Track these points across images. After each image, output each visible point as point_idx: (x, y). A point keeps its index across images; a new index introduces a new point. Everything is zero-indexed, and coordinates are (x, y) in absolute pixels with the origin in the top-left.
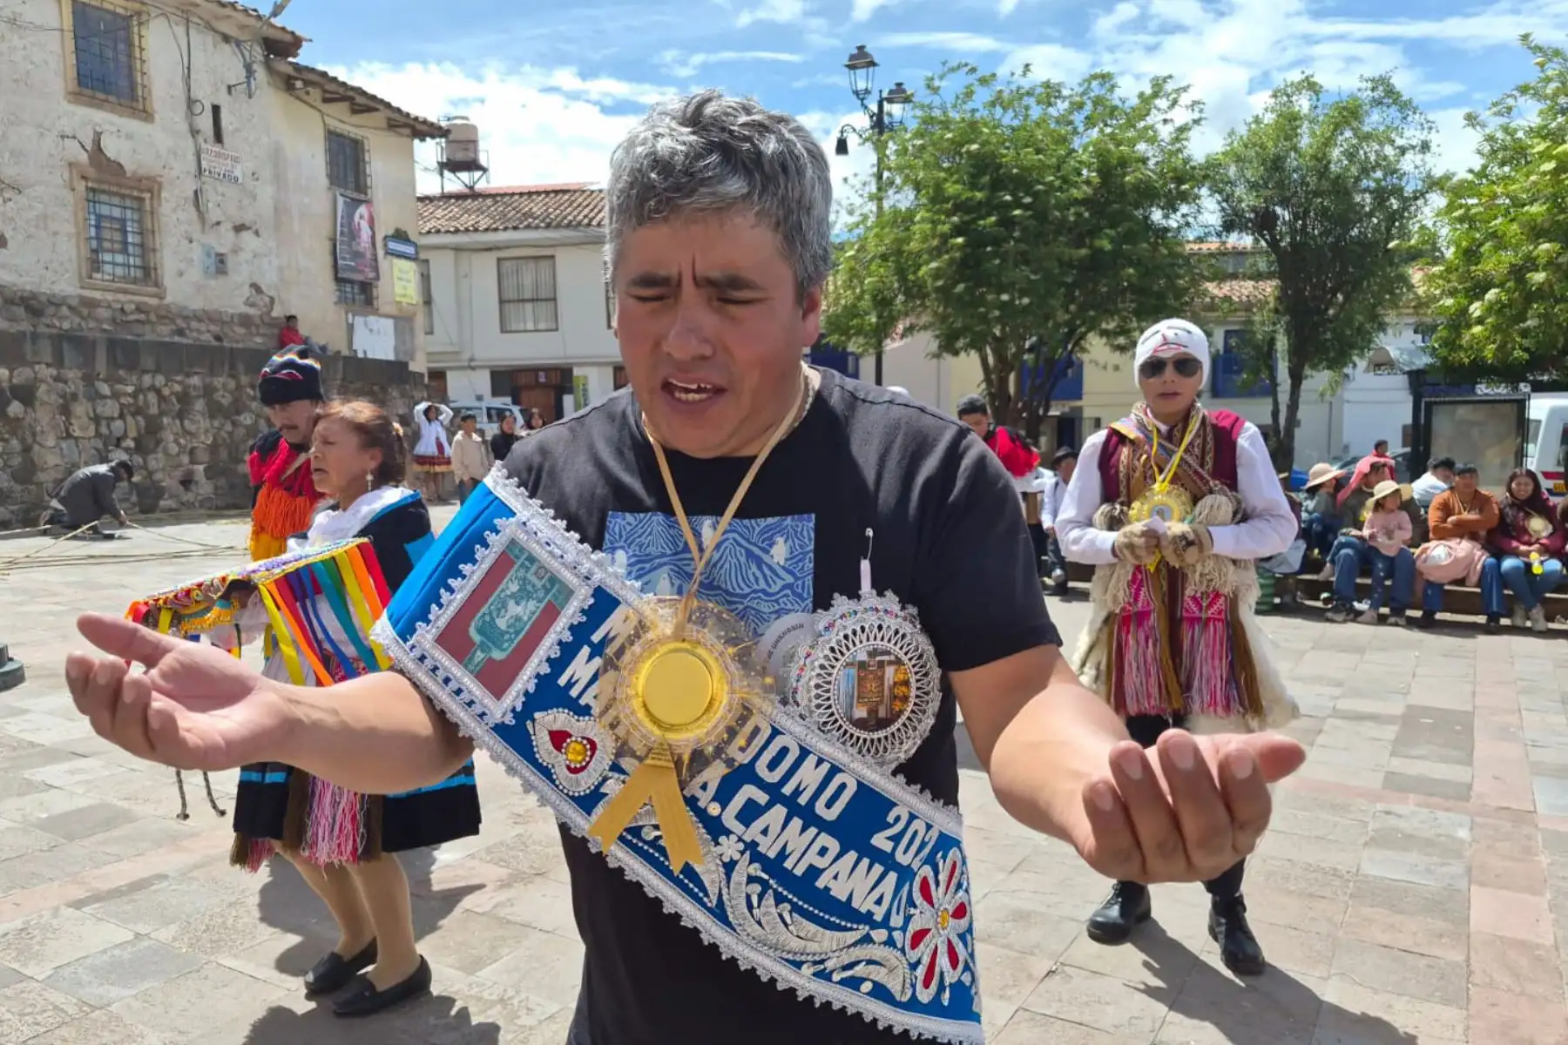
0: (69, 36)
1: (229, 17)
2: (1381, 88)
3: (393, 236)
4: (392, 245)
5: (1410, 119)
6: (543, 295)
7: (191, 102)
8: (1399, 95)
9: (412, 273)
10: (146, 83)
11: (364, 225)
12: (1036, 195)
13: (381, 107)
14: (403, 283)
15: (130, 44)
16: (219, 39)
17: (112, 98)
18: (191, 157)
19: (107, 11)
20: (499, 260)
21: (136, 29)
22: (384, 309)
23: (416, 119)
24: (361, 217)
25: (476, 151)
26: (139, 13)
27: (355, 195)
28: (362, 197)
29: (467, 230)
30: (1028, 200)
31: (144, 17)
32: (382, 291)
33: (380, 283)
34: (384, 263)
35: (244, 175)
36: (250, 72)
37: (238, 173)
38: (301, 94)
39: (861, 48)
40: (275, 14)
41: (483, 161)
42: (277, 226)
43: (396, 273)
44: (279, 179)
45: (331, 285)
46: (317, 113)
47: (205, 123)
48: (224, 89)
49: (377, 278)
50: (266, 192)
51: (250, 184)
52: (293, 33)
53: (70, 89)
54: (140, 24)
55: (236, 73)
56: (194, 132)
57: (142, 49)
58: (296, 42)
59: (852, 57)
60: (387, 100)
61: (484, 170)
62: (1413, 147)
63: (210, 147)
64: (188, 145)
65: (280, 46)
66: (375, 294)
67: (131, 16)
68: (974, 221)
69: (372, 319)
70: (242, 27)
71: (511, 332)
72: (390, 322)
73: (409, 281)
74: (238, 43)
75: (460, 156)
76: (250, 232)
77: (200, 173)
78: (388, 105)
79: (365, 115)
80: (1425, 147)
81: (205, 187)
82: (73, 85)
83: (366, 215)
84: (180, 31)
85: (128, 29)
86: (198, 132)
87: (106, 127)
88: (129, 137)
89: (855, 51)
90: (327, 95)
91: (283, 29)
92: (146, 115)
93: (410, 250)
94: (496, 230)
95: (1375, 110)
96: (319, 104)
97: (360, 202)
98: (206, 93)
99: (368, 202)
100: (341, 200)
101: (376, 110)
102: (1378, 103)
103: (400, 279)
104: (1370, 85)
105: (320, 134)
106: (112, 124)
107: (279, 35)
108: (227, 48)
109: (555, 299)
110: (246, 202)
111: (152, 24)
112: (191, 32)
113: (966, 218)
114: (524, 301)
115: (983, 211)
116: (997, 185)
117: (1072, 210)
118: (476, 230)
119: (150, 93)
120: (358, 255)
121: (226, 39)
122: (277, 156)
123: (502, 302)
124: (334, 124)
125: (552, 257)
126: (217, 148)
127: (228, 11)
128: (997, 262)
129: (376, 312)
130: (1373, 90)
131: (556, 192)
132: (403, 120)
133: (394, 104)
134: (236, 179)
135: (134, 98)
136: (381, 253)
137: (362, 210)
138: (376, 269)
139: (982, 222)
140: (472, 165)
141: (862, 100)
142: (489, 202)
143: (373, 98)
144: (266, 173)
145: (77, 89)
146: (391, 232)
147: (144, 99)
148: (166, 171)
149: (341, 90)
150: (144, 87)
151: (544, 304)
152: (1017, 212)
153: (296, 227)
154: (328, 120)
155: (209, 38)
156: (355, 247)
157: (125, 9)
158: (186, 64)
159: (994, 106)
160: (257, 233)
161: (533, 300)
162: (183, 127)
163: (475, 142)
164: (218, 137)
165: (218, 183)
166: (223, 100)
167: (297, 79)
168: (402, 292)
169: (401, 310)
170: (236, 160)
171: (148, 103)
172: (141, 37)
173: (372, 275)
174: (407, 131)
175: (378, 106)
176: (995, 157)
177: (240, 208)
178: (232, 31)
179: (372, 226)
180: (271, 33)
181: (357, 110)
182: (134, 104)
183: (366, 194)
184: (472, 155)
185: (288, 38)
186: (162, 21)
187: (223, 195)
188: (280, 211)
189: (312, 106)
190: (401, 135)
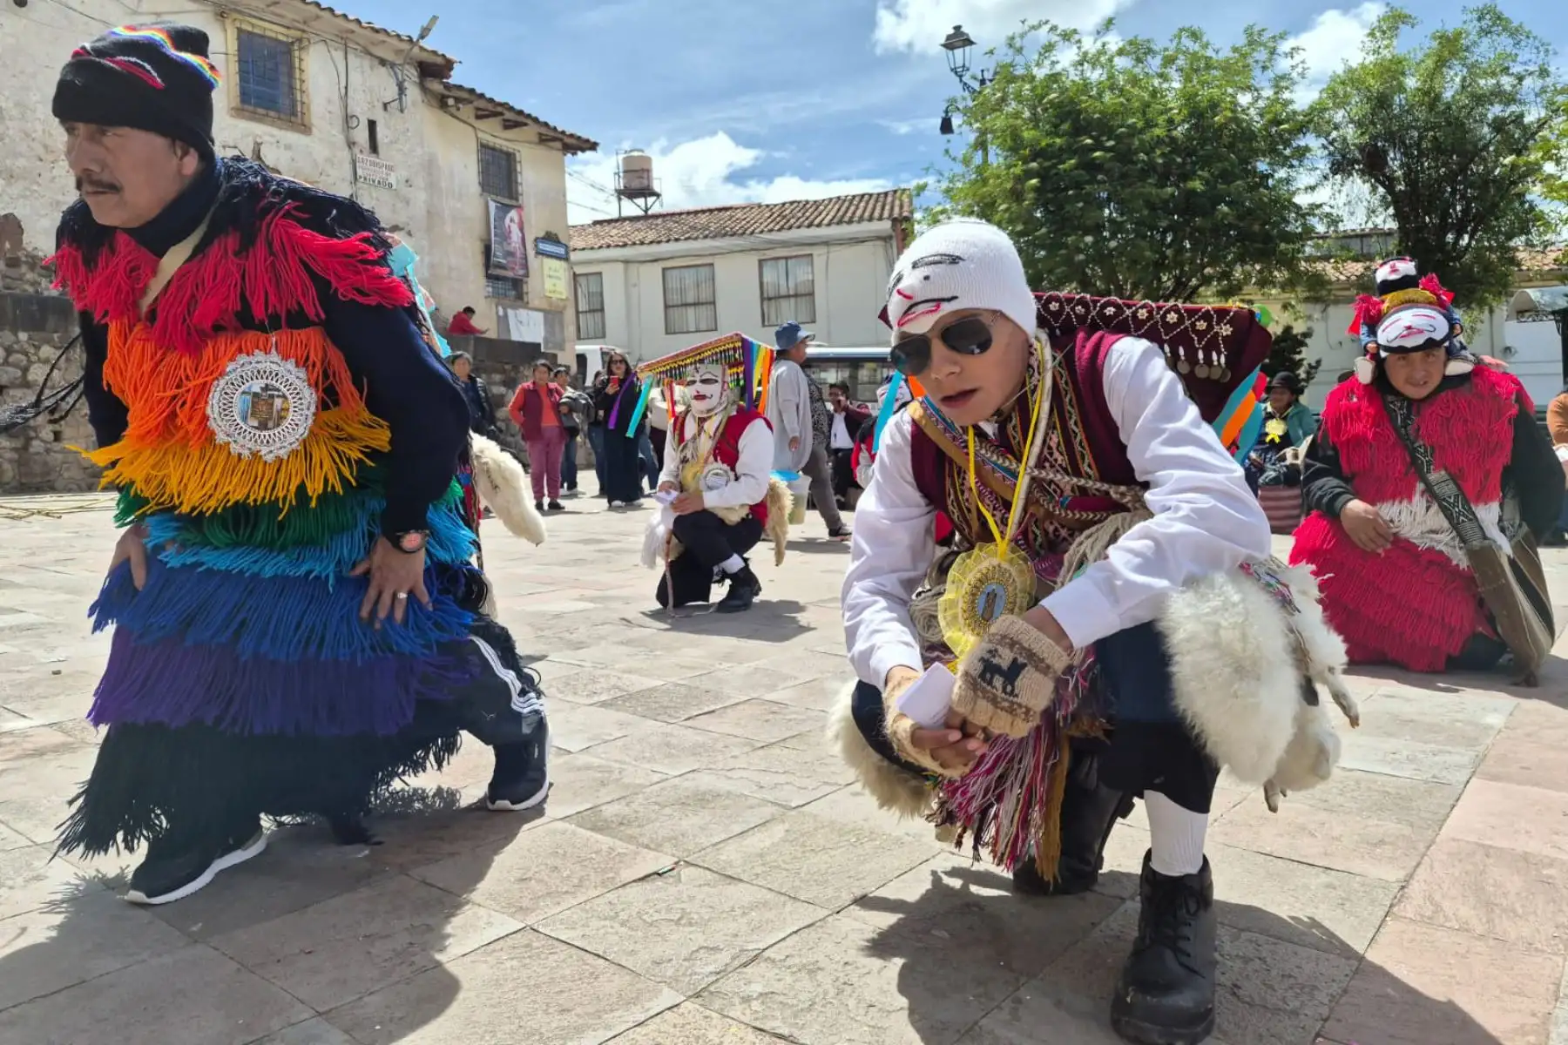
0: (234, 59)
1: (384, 42)
2: (1488, 17)
3: (543, 238)
4: (542, 246)
5: (1523, 44)
6: (703, 298)
7: (348, 119)
8: (1508, 21)
9: (562, 271)
10: (305, 100)
11: (515, 229)
12: (1118, 138)
13: (529, 121)
14: (554, 281)
15: (291, 67)
16: (376, 62)
17: (272, 113)
18: (348, 168)
19: (270, 38)
20: (664, 270)
21: (297, 53)
22: (535, 302)
23: (563, 133)
24: (512, 220)
25: (649, 178)
26: (300, 40)
27: (507, 201)
28: (513, 203)
29: (634, 244)
30: (1111, 143)
31: (305, 43)
32: (532, 286)
33: (530, 280)
34: (534, 261)
35: (398, 182)
36: (402, 90)
37: (392, 180)
38: (453, 110)
39: (957, 28)
40: (422, 37)
41: (656, 187)
42: (429, 229)
43: (546, 272)
44: (432, 186)
45: (483, 281)
46: (470, 129)
47: (362, 135)
48: (380, 106)
49: (527, 275)
50: (420, 197)
51: (405, 190)
52: (443, 56)
53: (233, 105)
54: (301, 49)
55: (391, 92)
56: (351, 144)
57: (302, 71)
58: (449, 65)
59: (949, 37)
60: (534, 115)
61: (658, 195)
62: (1531, 74)
63: (365, 157)
64: (345, 154)
65: (433, 70)
66: (525, 290)
67: (292, 43)
68: (1055, 166)
69: (522, 313)
70: (398, 52)
71: (675, 333)
72: (540, 316)
73: (558, 278)
74: (393, 65)
75: (636, 184)
76: (402, 233)
77: (356, 179)
78: (536, 120)
79: (516, 130)
80: (1544, 73)
81: (360, 192)
82: (236, 102)
83: (516, 219)
84: (338, 55)
85: (289, 52)
86: (354, 143)
87: (266, 138)
88: (288, 147)
89: (952, 31)
90: (480, 113)
91: (434, 53)
92: (305, 128)
93: (561, 251)
94: (659, 242)
95: (1484, 39)
96: (472, 120)
97: (512, 207)
98: (362, 109)
99: (519, 207)
100: (492, 205)
101: (526, 124)
102: (1486, 32)
103: (550, 276)
104: (1475, 16)
105: (473, 147)
106: (272, 136)
107: (432, 59)
108: (383, 70)
109: (714, 303)
110: (399, 205)
111: (312, 49)
112: (349, 57)
113: (1047, 164)
114: (686, 305)
115: (1065, 156)
116: (1078, 131)
117: (1158, 152)
118: (642, 243)
119: (308, 109)
120: (511, 254)
121: (383, 62)
122: (430, 166)
123: (667, 307)
124: (487, 138)
125: (712, 265)
126: (373, 158)
127: (381, 37)
128: (1081, 205)
129: (526, 306)
130: (1479, 19)
131: (720, 210)
132: (552, 134)
133: (542, 119)
134: (390, 186)
135: (294, 114)
136: (531, 253)
137: (513, 214)
138: (525, 266)
139: (1061, 167)
140: (647, 192)
141: (961, 77)
142: (659, 221)
143: (521, 113)
144: (419, 182)
145: (239, 105)
146: (541, 234)
147: (303, 114)
148: (323, 177)
149: (490, 107)
150: (303, 103)
151: (704, 307)
152: (1097, 154)
153: (448, 229)
154: (480, 135)
155: (367, 62)
156: (507, 248)
157: (287, 36)
158: (343, 84)
159: (1082, 65)
160: (409, 234)
161: (695, 304)
162: (340, 139)
163: (648, 171)
164: (374, 147)
165: (372, 189)
166: (379, 116)
167: (449, 97)
168: (552, 288)
169: (551, 304)
170: (390, 168)
171: (306, 117)
172: (301, 60)
173: (521, 272)
174: (558, 145)
175: (525, 120)
176: (1076, 104)
177: (394, 211)
178: (389, 56)
179: (521, 229)
180: (425, 57)
181: (509, 125)
182: (293, 119)
183: (517, 200)
184: (645, 182)
185: (439, 60)
186: (321, 47)
187: (378, 199)
188: (432, 214)
189: (465, 122)
190: (552, 148)
